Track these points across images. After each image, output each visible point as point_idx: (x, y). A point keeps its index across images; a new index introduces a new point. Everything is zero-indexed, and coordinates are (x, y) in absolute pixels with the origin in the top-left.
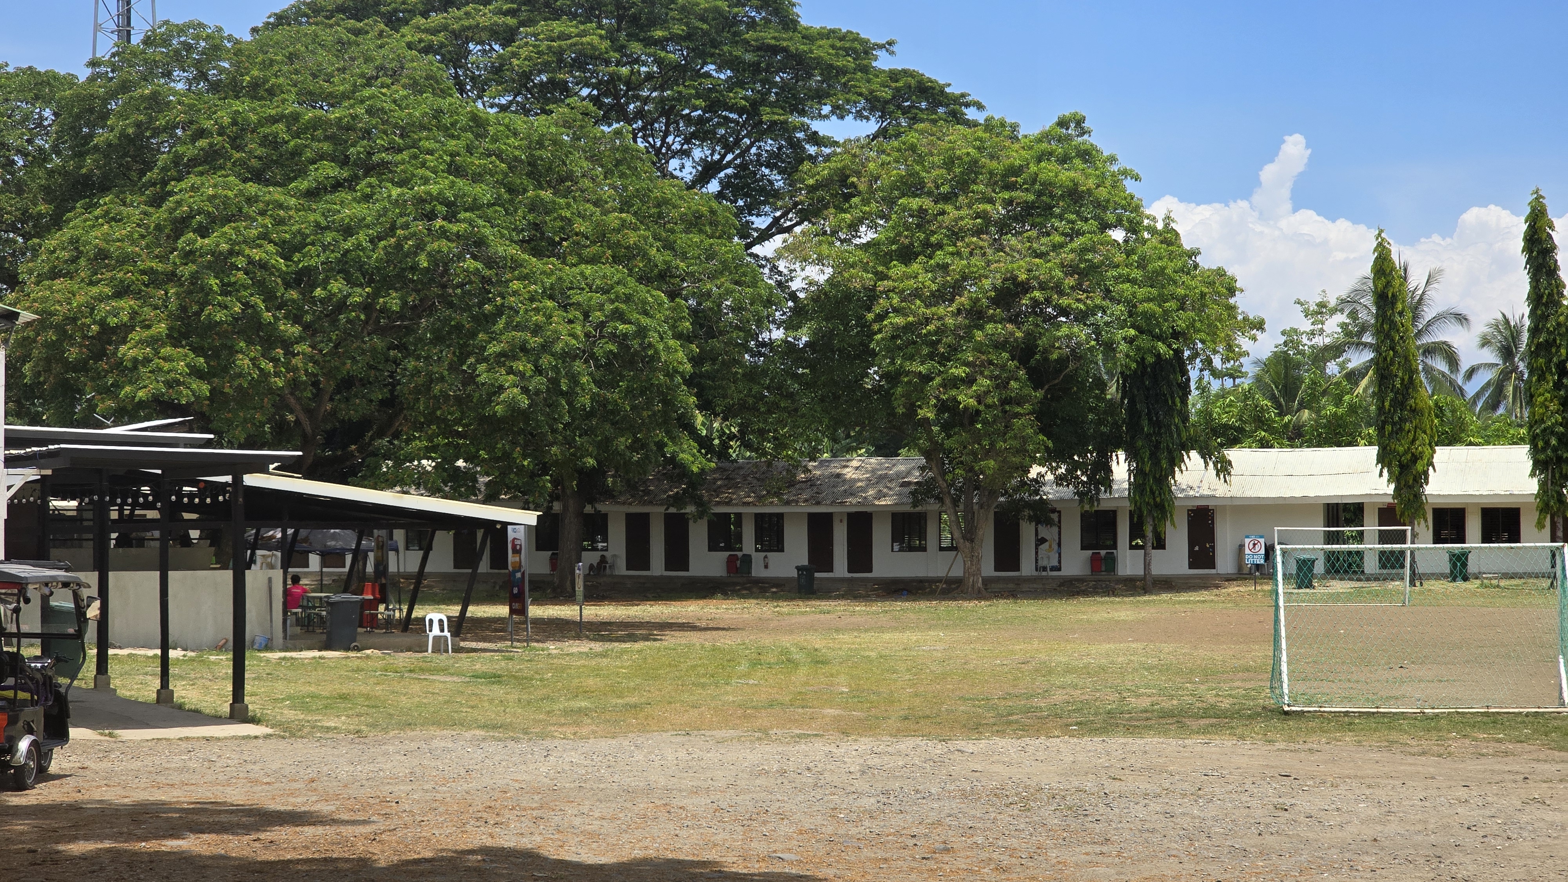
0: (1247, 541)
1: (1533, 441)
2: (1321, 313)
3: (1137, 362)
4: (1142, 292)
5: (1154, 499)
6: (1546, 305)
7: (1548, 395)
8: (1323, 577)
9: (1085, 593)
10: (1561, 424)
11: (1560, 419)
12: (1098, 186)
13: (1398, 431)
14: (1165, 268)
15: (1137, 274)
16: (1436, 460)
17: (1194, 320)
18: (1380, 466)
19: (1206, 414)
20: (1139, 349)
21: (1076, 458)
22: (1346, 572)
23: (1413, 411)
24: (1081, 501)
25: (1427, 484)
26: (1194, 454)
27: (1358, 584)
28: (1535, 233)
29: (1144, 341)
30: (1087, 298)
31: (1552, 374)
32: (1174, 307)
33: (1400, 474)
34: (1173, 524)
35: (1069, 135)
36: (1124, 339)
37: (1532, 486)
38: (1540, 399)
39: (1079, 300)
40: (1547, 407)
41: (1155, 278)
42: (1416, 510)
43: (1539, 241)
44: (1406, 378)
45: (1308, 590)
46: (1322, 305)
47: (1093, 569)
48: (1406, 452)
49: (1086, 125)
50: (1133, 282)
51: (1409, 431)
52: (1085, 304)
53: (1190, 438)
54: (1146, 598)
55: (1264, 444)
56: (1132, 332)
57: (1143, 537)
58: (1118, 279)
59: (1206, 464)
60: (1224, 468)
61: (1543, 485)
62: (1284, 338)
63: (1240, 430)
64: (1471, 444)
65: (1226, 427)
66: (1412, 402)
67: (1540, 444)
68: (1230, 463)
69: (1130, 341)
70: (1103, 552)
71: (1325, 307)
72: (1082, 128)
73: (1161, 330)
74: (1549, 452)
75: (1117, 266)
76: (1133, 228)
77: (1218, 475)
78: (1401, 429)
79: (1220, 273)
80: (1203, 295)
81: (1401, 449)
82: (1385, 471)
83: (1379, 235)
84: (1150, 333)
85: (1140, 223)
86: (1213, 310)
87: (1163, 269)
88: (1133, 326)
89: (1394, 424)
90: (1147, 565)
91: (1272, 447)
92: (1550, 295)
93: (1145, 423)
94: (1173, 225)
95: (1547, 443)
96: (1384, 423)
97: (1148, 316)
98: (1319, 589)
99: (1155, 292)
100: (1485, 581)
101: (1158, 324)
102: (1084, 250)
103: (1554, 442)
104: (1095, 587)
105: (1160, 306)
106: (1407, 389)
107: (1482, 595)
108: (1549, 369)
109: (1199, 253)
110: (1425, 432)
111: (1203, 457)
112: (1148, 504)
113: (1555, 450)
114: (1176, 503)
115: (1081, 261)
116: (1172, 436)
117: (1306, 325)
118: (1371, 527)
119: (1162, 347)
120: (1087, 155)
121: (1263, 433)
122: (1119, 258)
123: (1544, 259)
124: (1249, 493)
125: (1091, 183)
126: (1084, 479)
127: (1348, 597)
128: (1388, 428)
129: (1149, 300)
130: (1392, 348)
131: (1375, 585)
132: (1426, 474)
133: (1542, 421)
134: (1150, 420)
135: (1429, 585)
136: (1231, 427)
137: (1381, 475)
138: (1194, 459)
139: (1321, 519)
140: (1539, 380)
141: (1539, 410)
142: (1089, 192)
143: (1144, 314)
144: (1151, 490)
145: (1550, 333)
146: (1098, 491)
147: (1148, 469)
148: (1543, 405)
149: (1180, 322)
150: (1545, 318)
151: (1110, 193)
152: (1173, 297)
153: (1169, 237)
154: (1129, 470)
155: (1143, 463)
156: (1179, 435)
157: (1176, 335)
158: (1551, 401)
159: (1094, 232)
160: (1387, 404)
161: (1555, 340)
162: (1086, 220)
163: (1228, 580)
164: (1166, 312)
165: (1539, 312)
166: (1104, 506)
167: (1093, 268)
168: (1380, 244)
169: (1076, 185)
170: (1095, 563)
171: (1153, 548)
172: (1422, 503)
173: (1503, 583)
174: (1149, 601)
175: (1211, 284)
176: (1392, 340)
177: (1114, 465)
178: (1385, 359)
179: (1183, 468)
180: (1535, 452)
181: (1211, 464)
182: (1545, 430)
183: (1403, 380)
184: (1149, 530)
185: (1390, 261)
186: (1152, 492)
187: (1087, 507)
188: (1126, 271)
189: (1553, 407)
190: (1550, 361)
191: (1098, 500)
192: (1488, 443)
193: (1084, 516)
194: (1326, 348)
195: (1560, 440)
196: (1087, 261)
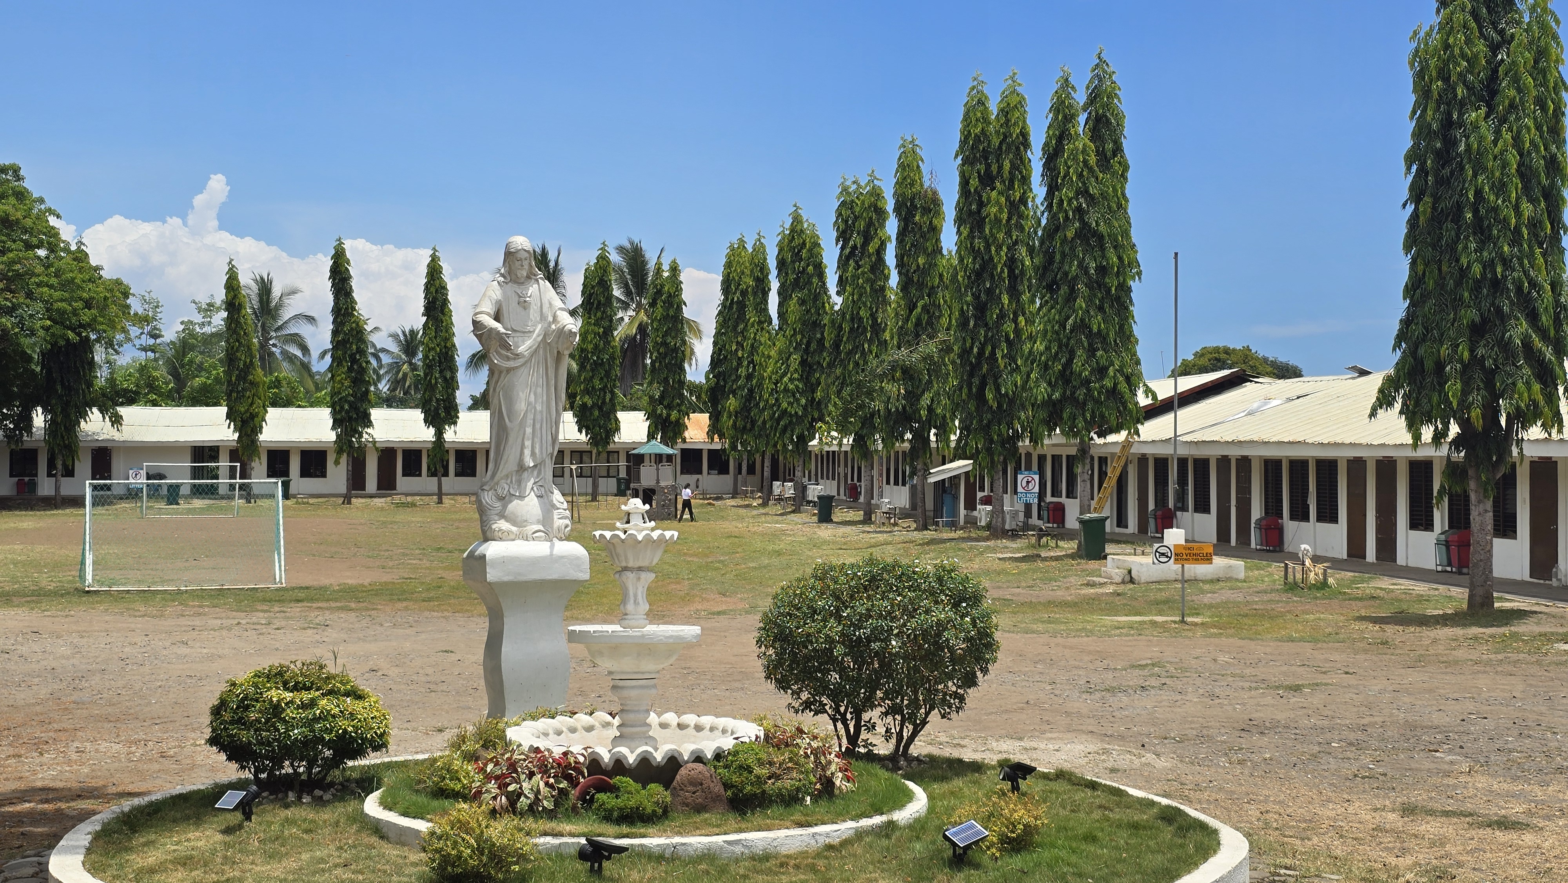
0: (131, 472)
1: (333, 406)
2: (211, 310)
3: (51, 344)
4: (57, 294)
5: (64, 441)
6: (344, 315)
7: (343, 376)
8: (186, 497)
9: (10, 508)
10: (352, 395)
11: (351, 392)
12: (25, 217)
13: (241, 397)
14: (75, 278)
15: (54, 281)
16: (268, 417)
17: (96, 316)
18: (228, 421)
19: (111, 381)
20: (53, 335)
21: (5, 411)
22: (207, 493)
23: (252, 383)
24: (9, 443)
25: (261, 433)
26: (95, 410)
27: (212, 502)
28: (338, 267)
29: (57, 330)
30: (13, 297)
31: (347, 362)
32: (81, 306)
33: (242, 426)
34: (79, 460)
35: (8, 180)
36: (42, 327)
37: (332, 436)
38: (338, 378)
39: (6, 299)
40: (343, 384)
41: (68, 285)
42: (253, 451)
43: (340, 272)
44: (248, 360)
45: (175, 506)
46: (210, 305)
47: (19, 492)
48: (246, 411)
49: (22, 173)
50: (51, 287)
51: (249, 397)
52: (11, 302)
53: (92, 399)
54: (55, 512)
55: (155, 404)
56: (49, 323)
57: (55, 468)
58: (39, 285)
59: (104, 418)
60: (117, 420)
61: (338, 436)
62: (183, 327)
63: (137, 393)
64: (299, 406)
65: (126, 391)
66: (251, 377)
67: (338, 408)
68: (121, 416)
69: (47, 329)
70: (26, 479)
71: (213, 306)
72: (18, 176)
73: (70, 322)
74: (343, 413)
75: (39, 275)
76: (52, 249)
77: (113, 425)
78: (243, 396)
79: (118, 282)
80: (106, 298)
81: (243, 409)
82: (232, 424)
83: (230, 262)
84: (62, 324)
85: (57, 245)
86: (113, 309)
87: (73, 279)
88: (49, 319)
89: (238, 392)
90: (57, 488)
91: (161, 406)
92: (347, 309)
93: (59, 387)
94: (83, 247)
95: (342, 408)
96: (231, 391)
97: (62, 312)
98: (183, 505)
99: (66, 295)
100: (300, 500)
101: (69, 319)
102: (13, 262)
103: (346, 407)
104: (19, 504)
105: (70, 305)
106: (248, 368)
107: (294, 509)
108: (345, 358)
109: (102, 269)
110: (260, 399)
111: (102, 412)
112: (59, 445)
113: (347, 412)
114: (81, 444)
115: (9, 271)
116: (79, 398)
117: (198, 318)
118: (224, 463)
119: (71, 335)
120: (21, 195)
121: (155, 397)
122: (39, 269)
123: (343, 285)
124: (137, 438)
125: (19, 215)
126: (12, 426)
127: (202, 511)
128: (234, 395)
129: (62, 300)
130: (238, 341)
131: (224, 503)
132: (261, 427)
133: (339, 393)
134: (63, 385)
135: (259, 502)
136: (131, 391)
137: (229, 427)
138: (95, 414)
139: (189, 457)
140: (338, 366)
141: (337, 386)
142: (17, 221)
143: (58, 310)
144: (62, 435)
145: (346, 334)
146: (22, 435)
147: (59, 420)
148: (340, 382)
149: (85, 318)
150: (342, 324)
151: (34, 223)
152: (81, 299)
153: (80, 257)
154: (45, 420)
155: (56, 415)
156: (84, 397)
157: (81, 326)
158: (346, 379)
159: (21, 251)
160: (233, 379)
161: (349, 339)
162: (14, 241)
163: (121, 499)
164: (75, 310)
165: (339, 320)
166: (26, 446)
167: (18, 276)
168: (230, 269)
169: (7, 215)
170: (20, 486)
171: (63, 476)
172: (257, 446)
173: (311, 501)
174: (54, 514)
175: (111, 290)
176: (239, 334)
177: (34, 416)
178: (233, 348)
179: (88, 419)
180: (334, 414)
181: (107, 418)
182: (341, 398)
183: (245, 362)
184: (59, 464)
185: (238, 280)
186: (63, 437)
187: (13, 447)
188: (45, 279)
189: (346, 383)
190: (346, 353)
191: (22, 442)
192: (311, 406)
193: (12, 453)
194: (213, 335)
195: (350, 406)
196: (13, 271)
